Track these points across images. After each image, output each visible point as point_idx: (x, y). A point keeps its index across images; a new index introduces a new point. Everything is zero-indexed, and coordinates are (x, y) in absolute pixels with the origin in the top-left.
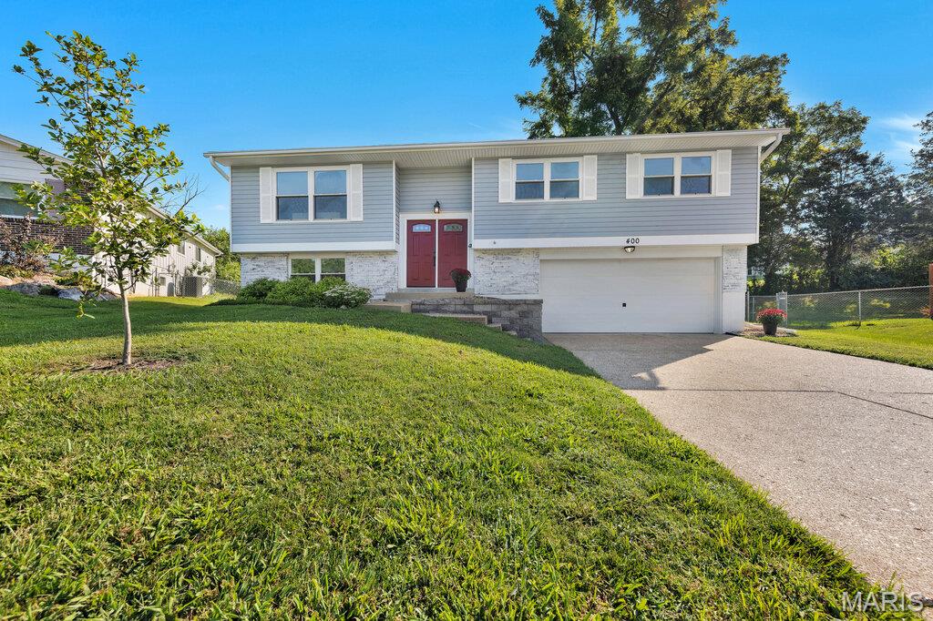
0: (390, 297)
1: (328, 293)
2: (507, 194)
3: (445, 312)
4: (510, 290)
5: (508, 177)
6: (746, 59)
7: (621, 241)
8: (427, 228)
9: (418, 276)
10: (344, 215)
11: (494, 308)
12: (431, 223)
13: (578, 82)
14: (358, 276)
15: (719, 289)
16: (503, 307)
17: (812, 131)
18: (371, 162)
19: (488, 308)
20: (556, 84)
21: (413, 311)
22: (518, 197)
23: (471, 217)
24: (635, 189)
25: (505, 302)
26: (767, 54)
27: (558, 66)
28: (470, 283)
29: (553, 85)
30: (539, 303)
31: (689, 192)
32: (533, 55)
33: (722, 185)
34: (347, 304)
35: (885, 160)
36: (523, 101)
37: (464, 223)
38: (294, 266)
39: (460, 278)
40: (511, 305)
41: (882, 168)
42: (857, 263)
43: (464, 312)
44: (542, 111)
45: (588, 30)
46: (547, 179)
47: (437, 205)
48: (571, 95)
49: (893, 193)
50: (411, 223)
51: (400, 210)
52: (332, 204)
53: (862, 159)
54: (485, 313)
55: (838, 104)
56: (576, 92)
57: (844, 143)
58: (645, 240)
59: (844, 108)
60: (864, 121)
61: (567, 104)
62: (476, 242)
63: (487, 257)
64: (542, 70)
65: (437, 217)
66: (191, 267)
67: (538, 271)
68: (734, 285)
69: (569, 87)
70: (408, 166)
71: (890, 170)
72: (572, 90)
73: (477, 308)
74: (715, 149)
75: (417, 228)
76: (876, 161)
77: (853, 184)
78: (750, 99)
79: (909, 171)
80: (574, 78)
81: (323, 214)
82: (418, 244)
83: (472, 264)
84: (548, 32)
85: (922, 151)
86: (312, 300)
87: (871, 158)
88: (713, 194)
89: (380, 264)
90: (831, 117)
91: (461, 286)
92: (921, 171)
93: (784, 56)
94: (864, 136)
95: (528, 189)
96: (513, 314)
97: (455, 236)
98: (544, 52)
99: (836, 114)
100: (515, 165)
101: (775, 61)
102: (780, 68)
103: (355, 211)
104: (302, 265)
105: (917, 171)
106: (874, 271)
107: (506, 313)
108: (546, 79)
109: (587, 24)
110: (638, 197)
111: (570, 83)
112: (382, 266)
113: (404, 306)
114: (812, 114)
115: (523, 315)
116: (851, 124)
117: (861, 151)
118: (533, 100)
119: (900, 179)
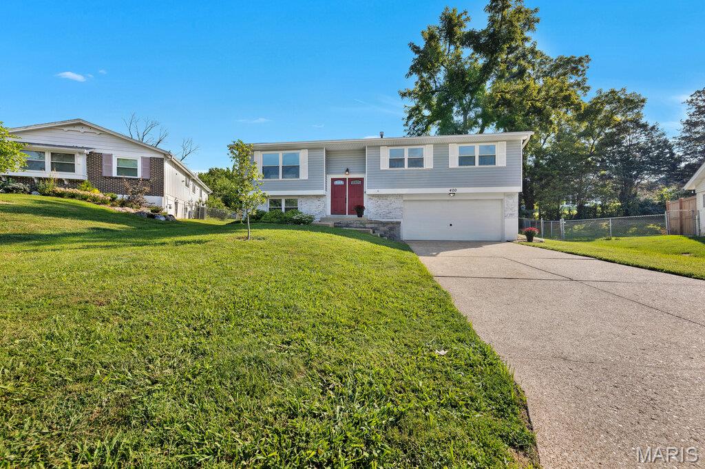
0: (322, 219)
1: (295, 217)
2: (385, 165)
3: (350, 227)
4: (386, 216)
5: (385, 156)
6: (561, 59)
7: (447, 190)
8: (341, 183)
9: (337, 208)
10: (298, 176)
11: (376, 225)
12: (344, 180)
13: (438, 85)
14: (305, 208)
15: (504, 216)
16: (380, 225)
17: (607, 107)
18: (312, 148)
19: (373, 225)
20: (423, 85)
21: (335, 227)
22: (390, 167)
23: (365, 177)
24: (454, 163)
25: (382, 223)
26: (574, 55)
27: (425, 75)
28: (365, 212)
29: (422, 86)
30: (399, 223)
31: (484, 164)
32: (407, 71)
33: (501, 161)
34: (304, 223)
35: (660, 128)
36: (404, 95)
37: (362, 180)
38: (270, 203)
39: (359, 210)
40: (384, 224)
41: (658, 133)
42: (642, 199)
43: (361, 228)
44: (417, 100)
45: (444, 51)
46: (406, 157)
47: (347, 170)
48: (433, 93)
49: (667, 151)
50: (333, 180)
51: (327, 173)
52: (292, 170)
53: (644, 126)
54: (371, 228)
55: (624, 90)
56: (436, 91)
57: (630, 115)
58: (460, 190)
59: (628, 92)
60: (643, 101)
61: (430, 98)
62: (368, 191)
63: (374, 198)
64: (415, 77)
65: (347, 177)
66: (198, 201)
67: (402, 206)
68: (511, 215)
69: (432, 88)
70: (332, 149)
71: (664, 134)
72: (434, 89)
73: (367, 226)
74: (497, 141)
75: (336, 183)
76: (653, 128)
77: (638, 143)
78: (552, 92)
79: (678, 134)
80: (435, 82)
81: (287, 176)
82: (337, 192)
83: (367, 203)
84: (417, 56)
85: (687, 121)
86: (286, 221)
87: (650, 126)
88: (497, 165)
89: (317, 202)
90: (619, 99)
91: (360, 215)
92: (687, 135)
93: (587, 56)
94: (643, 111)
95: (396, 162)
96: (386, 228)
97: (357, 188)
98: (414, 69)
99: (623, 97)
100: (389, 151)
101: (580, 60)
102: (585, 65)
103: (304, 174)
104: (275, 202)
105: (684, 135)
106: (654, 205)
107: (382, 228)
108: (417, 83)
109: (444, 47)
110: (455, 167)
111: (432, 85)
112: (318, 203)
113: (331, 224)
114: (606, 96)
115: (391, 229)
116: (632, 103)
117: (643, 121)
118: (410, 94)
119: (670, 141)
